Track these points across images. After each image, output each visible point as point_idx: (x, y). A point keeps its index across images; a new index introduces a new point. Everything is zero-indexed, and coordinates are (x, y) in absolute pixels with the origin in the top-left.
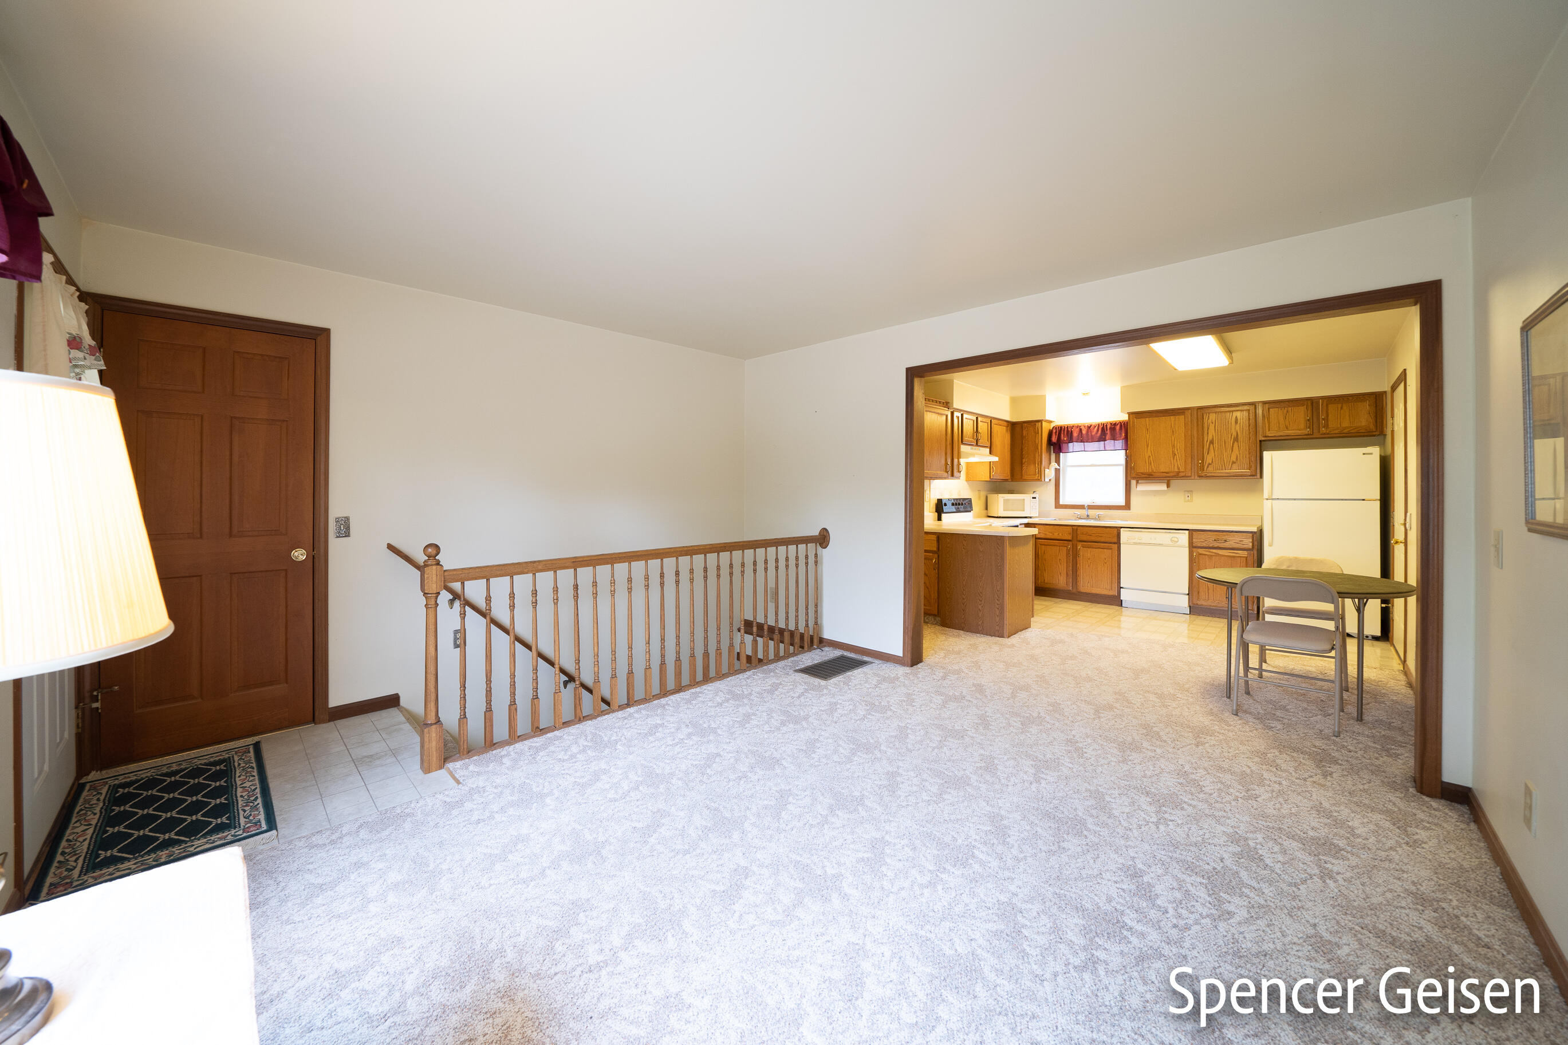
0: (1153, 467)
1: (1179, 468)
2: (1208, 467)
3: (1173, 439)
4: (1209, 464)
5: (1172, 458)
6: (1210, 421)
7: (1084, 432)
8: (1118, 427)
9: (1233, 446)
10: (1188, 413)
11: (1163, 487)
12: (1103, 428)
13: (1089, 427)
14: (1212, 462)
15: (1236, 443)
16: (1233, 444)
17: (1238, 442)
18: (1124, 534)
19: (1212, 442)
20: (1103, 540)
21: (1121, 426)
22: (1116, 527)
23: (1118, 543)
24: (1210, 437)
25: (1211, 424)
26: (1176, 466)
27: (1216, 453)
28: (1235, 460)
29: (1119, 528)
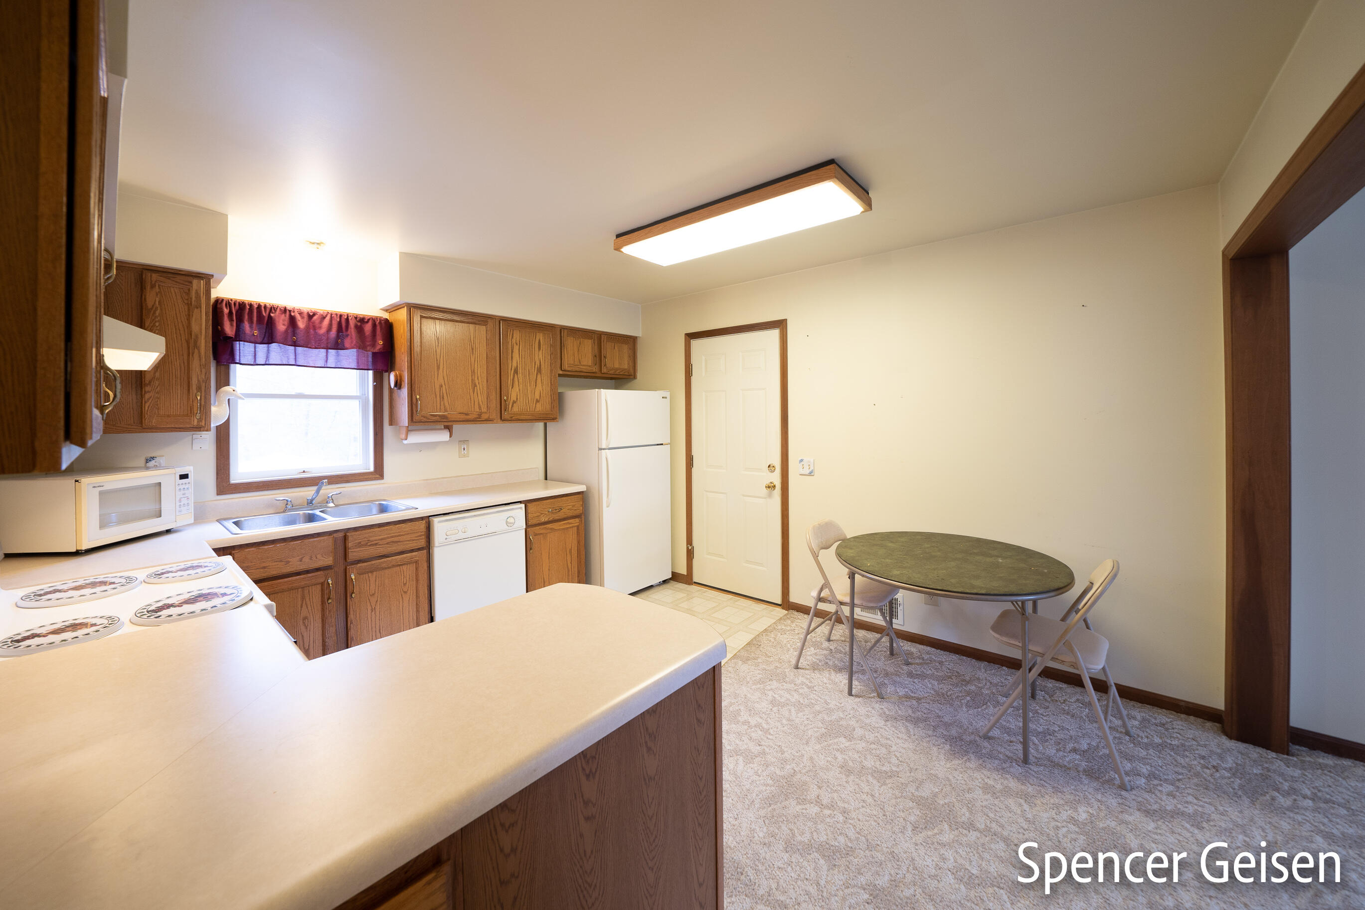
0: (447, 404)
1: (480, 407)
2: (512, 406)
3: (473, 360)
4: (514, 402)
5: (471, 391)
6: (514, 341)
7: (301, 324)
8: (368, 328)
9: (536, 379)
10: (490, 323)
11: (444, 436)
12: (340, 323)
13: (311, 316)
14: (517, 399)
15: (539, 376)
16: (537, 377)
17: (541, 374)
18: (440, 528)
19: (516, 372)
20: (400, 548)
21: (374, 325)
22: (422, 518)
23: (428, 546)
24: (514, 364)
25: (515, 345)
26: (476, 403)
27: (521, 386)
28: (538, 398)
29: (427, 521)
